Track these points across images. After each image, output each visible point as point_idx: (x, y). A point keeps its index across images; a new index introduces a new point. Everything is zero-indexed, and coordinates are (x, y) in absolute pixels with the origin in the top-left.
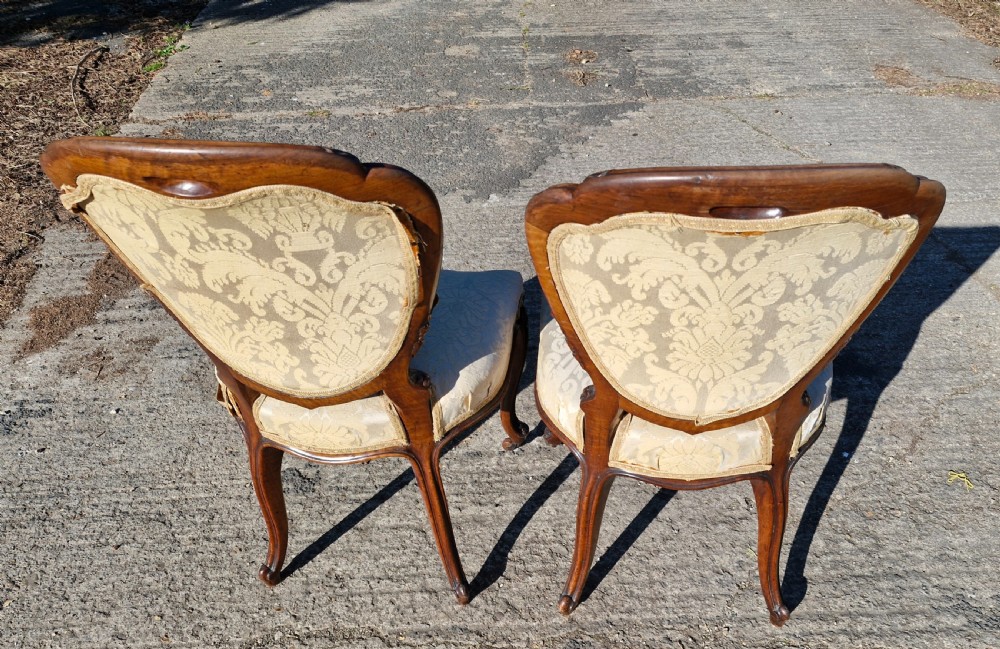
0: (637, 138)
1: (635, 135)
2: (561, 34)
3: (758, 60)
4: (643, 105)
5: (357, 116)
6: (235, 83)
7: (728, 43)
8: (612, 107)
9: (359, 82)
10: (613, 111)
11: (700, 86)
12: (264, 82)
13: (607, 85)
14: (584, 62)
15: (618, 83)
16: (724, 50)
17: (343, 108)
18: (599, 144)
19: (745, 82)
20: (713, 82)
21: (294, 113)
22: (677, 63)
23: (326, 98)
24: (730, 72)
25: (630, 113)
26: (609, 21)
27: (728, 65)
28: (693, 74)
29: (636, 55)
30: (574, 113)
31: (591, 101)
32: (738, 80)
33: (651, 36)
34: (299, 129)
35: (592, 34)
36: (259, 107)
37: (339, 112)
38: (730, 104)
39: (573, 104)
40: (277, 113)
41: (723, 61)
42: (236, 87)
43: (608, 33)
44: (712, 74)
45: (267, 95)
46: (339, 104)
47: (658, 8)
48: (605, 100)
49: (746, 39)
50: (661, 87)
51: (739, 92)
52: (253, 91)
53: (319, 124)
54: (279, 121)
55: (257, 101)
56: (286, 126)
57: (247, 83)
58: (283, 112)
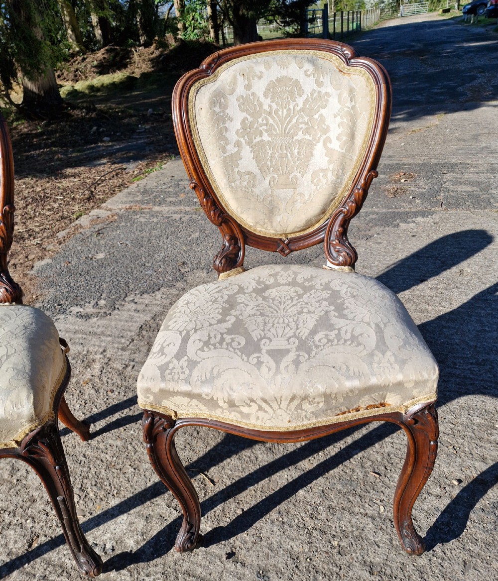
0: (414, 238)
1: (413, 236)
2: (397, 162)
4: (433, 213)
6: (171, 189)
8: (407, 214)
10: (405, 217)
13: (411, 197)
14: (403, 181)
15: (422, 196)
18: (379, 241)
21: (188, 209)
22: (479, 183)
25: (419, 219)
26: (439, 154)
28: (490, 191)
29: (448, 176)
30: (374, 216)
31: (392, 208)
33: (468, 164)
34: (183, 218)
35: (420, 162)
36: (172, 203)
39: (376, 210)
40: (178, 208)
42: (168, 192)
43: (434, 161)
45: (182, 197)
47: (484, 145)
48: (405, 207)
50: (457, 200)
52: (176, 194)
53: (197, 216)
54: (176, 213)
55: (174, 200)
56: (177, 216)
57: (177, 189)
58: (182, 208)
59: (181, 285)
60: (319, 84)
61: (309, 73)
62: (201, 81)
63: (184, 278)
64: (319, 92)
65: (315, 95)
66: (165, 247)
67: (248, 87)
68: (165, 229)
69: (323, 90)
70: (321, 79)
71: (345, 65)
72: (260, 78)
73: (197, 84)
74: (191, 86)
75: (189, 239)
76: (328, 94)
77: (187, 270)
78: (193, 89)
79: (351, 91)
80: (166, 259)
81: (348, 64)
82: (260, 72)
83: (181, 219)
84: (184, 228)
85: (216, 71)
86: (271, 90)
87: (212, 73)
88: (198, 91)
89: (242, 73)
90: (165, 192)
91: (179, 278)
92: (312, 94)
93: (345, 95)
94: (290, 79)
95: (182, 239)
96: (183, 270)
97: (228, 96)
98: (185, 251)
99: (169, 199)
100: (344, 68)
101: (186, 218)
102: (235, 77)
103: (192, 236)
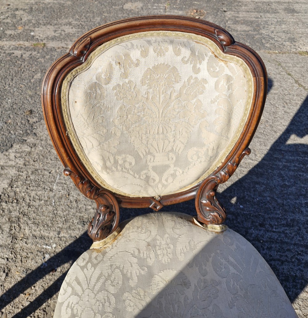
3: (303, 23)
5: (59, 48)
6: (9, 20)
7: (285, 9)
9: (70, 24)
11: (263, 41)
12: (23, 21)
16: (282, 14)
17: (54, 42)
19: (292, 40)
20: (272, 38)
21: (27, 44)
23: (49, 33)
24: (284, 32)
27: (283, 26)
32: (289, 38)
34: (24, 55)
36: (12, 37)
37: (51, 44)
38: (282, 58)
41: (280, 23)
42: (7, 23)
44: (272, 32)
45: (20, 29)
46: (53, 39)
49: (297, 7)
51: (289, 48)
52: (14, 26)
53: (36, 53)
54: (16, 48)
55: (13, 33)
56: (18, 53)
57: (14, 20)
58: (21, 42)
59: (32, 139)
60: (196, 70)
61: (186, 59)
62: (74, 71)
63: (34, 131)
64: (196, 78)
65: (192, 81)
66: (12, 91)
67: (125, 75)
68: (9, 69)
69: (200, 76)
70: (198, 66)
71: (221, 52)
72: (137, 65)
73: (69, 76)
74: (63, 79)
75: (32, 81)
76: (205, 81)
77: (35, 120)
78: (65, 84)
79: (229, 79)
80: (14, 106)
81: (223, 51)
82: (137, 60)
83: (22, 56)
84: (26, 67)
85: (89, 58)
86: (149, 77)
87: (85, 60)
88: (71, 83)
89: (118, 61)
90: (4, 23)
91: (29, 131)
92: (189, 80)
93: (223, 83)
94: (168, 66)
95: (26, 81)
96: (32, 121)
97: (104, 86)
98: (31, 96)
99: (8, 32)
100: (219, 54)
101: (26, 55)
102: (110, 65)
103: (35, 77)
